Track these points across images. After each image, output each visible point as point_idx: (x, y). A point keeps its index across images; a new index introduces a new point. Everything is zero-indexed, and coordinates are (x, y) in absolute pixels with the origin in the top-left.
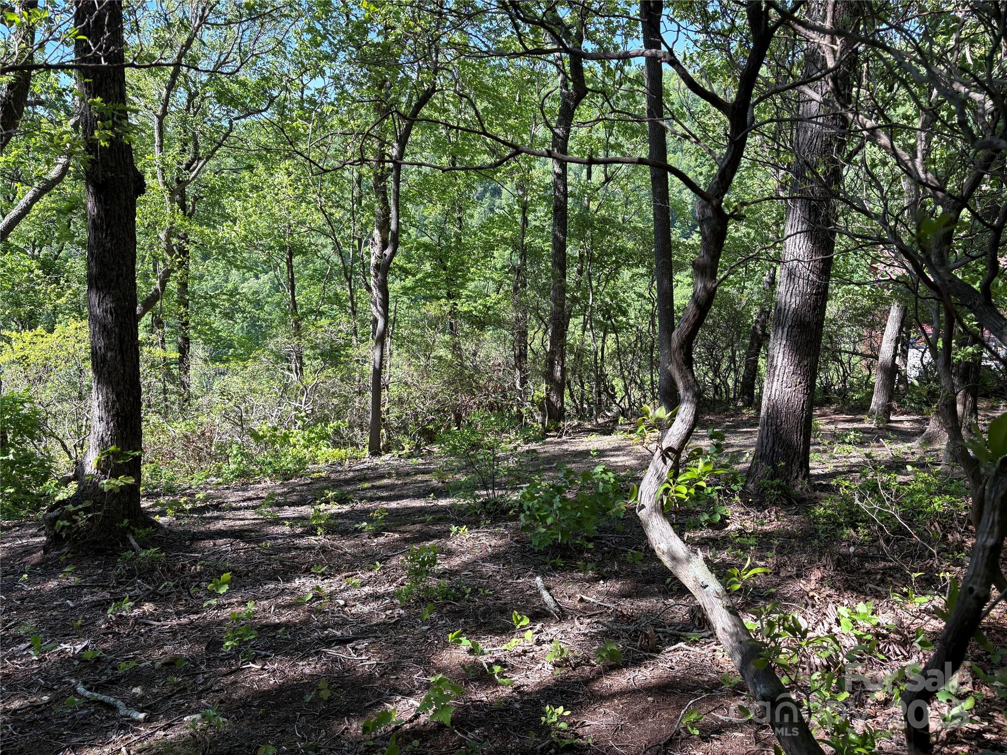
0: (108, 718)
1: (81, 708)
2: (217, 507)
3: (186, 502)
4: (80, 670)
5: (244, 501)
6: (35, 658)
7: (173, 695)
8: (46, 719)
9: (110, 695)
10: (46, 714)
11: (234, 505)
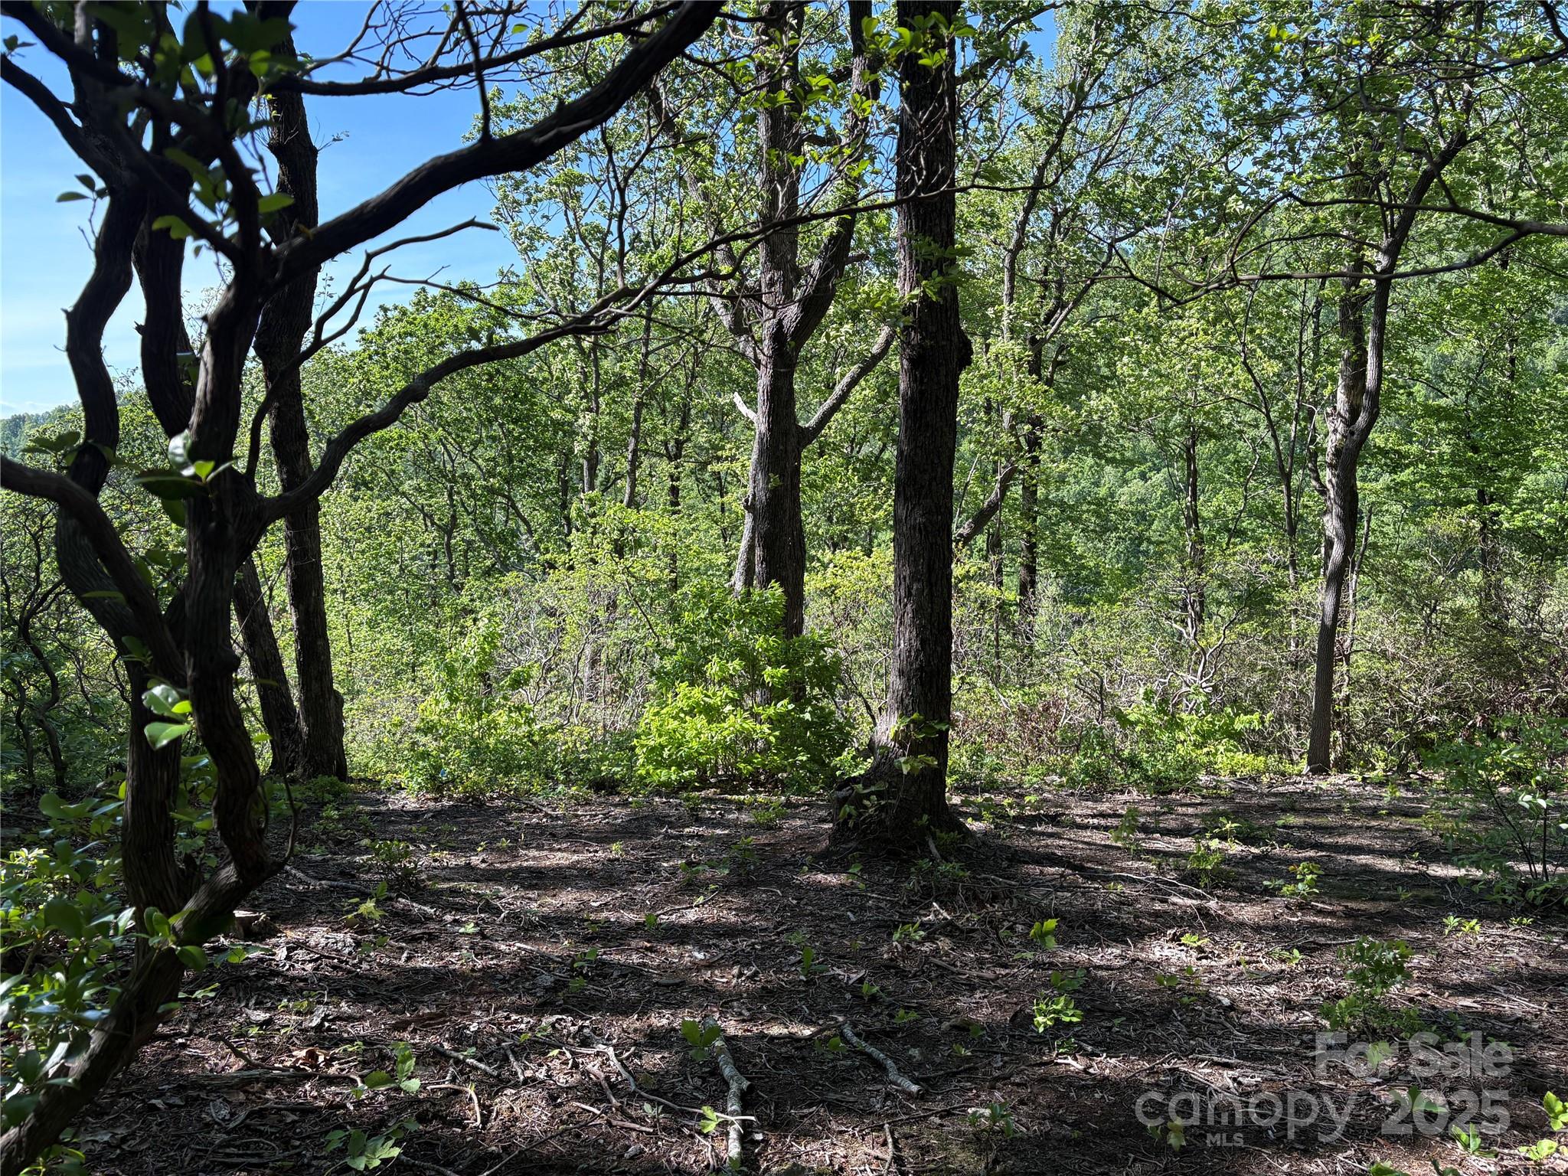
0: (874, 1078)
1: (845, 1057)
2: (1054, 820)
3: (1011, 806)
4: (852, 1008)
5: (1094, 816)
6: (803, 978)
7: (959, 1073)
8: (803, 1058)
9: (881, 1050)
10: (805, 1053)
11: (1078, 820)
